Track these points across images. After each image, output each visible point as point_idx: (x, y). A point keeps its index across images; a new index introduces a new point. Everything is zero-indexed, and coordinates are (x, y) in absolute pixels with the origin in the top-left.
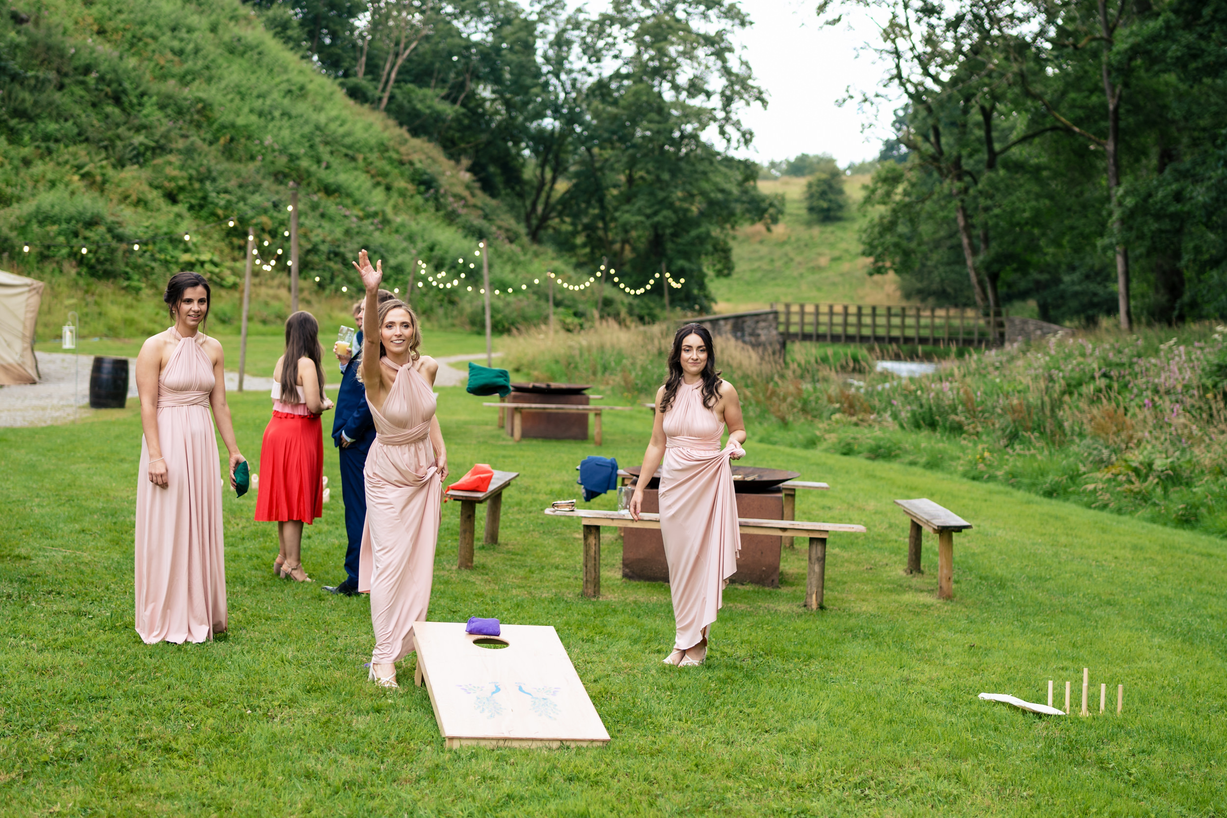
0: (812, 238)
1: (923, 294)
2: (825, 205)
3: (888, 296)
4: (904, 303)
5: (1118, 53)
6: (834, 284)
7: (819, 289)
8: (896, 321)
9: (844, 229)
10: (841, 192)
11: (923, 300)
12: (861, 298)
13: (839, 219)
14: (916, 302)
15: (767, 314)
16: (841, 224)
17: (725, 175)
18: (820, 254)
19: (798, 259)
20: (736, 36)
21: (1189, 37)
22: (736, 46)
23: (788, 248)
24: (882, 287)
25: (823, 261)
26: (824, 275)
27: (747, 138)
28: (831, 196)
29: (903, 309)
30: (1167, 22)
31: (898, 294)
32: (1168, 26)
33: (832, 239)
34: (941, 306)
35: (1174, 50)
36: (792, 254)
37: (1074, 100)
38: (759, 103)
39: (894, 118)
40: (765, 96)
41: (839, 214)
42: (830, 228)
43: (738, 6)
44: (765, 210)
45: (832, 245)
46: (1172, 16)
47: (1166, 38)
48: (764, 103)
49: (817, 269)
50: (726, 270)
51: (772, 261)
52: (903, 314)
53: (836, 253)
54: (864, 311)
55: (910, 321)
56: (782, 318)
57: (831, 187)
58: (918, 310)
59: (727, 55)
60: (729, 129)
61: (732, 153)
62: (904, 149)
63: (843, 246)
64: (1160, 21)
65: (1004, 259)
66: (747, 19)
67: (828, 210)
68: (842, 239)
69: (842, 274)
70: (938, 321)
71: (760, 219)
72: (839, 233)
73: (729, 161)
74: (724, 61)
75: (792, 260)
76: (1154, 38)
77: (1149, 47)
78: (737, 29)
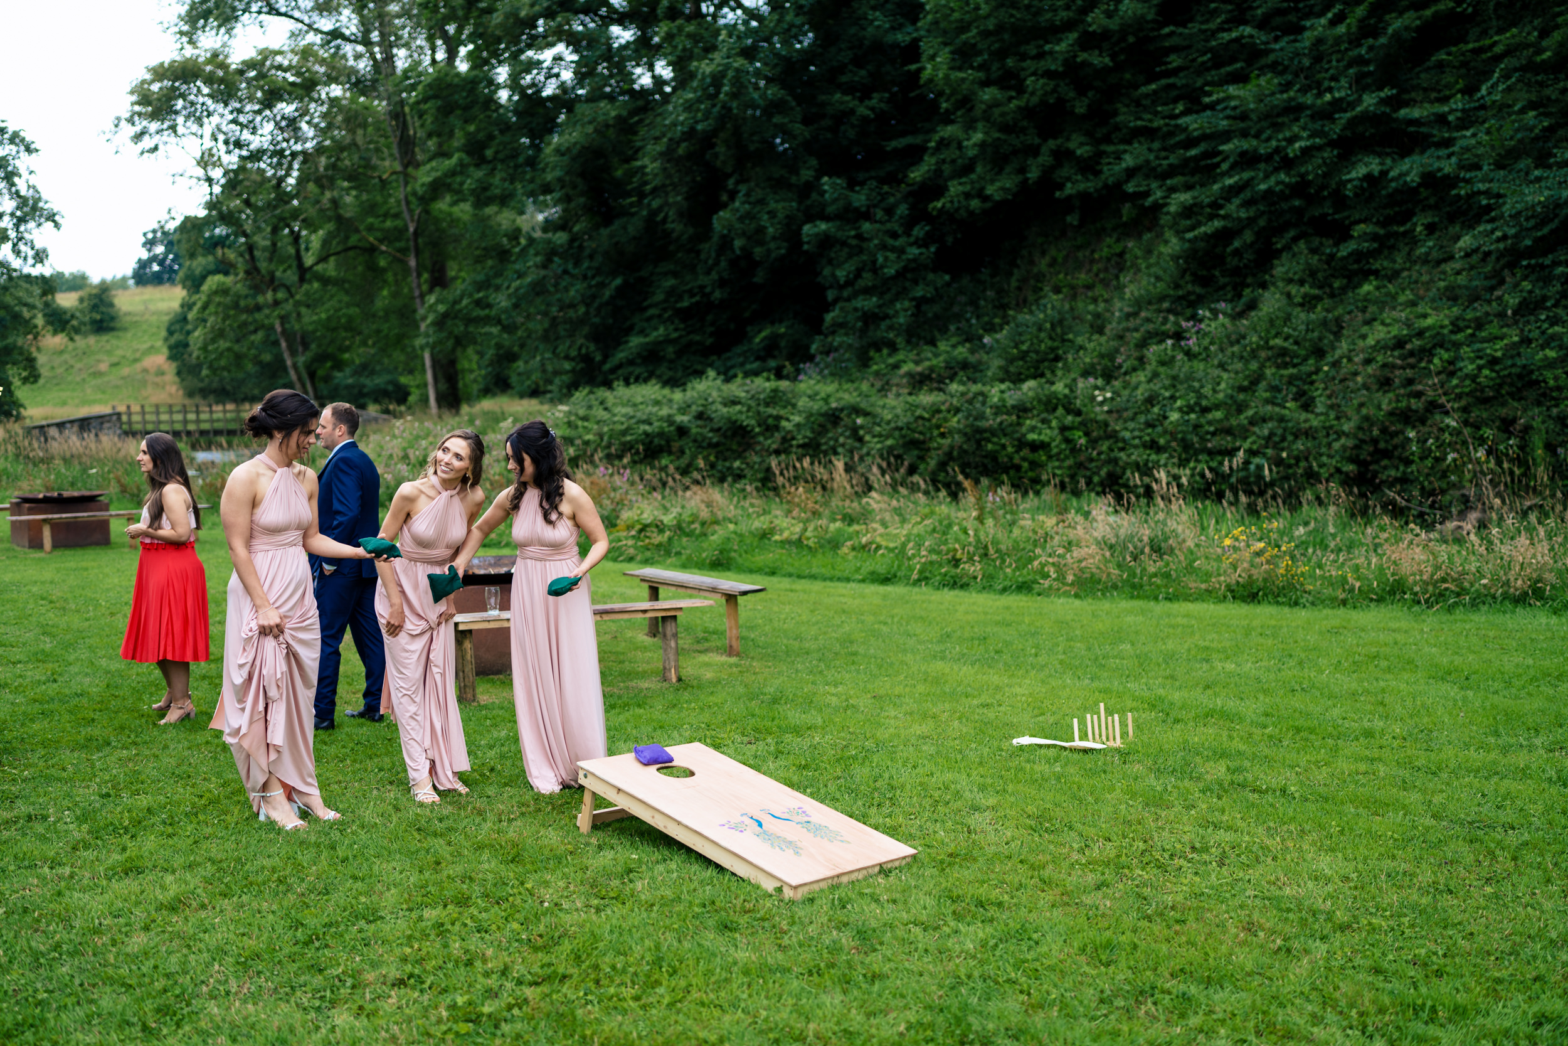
0: (89, 346)
1: (205, 392)
2: (98, 317)
3: (171, 395)
4: (187, 402)
5: (423, 185)
6: (117, 387)
7: (104, 392)
8: (178, 417)
9: (118, 337)
10: (112, 305)
11: (205, 397)
12: (146, 398)
13: (113, 329)
14: (198, 399)
15: (110, 415)
16: (115, 333)
17: (27, 290)
18: (99, 361)
19: (79, 365)
20: (22, 162)
21: (479, 174)
22: (23, 171)
23: (66, 356)
24: (163, 387)
25: (103, 367)
26: (106, 379)
27: (40, 256)
28: (104, 309)
29: (184, 406)
30: (461, 160)
31: (181, 392)
32: (461, 164)
33: (108, 347)
34: (217, 403)
35: (469, 184)
36: (72, 362)
37: (372, 224)
38: (50, 224)
39: (143, 240)
40: (57, 218)
41: (112, 325)
42: (105, 338)
43: (22, 134)
44: (67, 322)
45: (109, 353)
46: (464, 156)
47: (461, 173)
48: (57, 225)
49: (98, 374)
50: (32, 377)
51: (53, 368)
52: (184, 410)
53: (115, 360)
54: (147, 409)
55: (191, 416)
56: (124, 418)
57: (101, 300)
58: (197, 406)
59: (16, 180)
60: (22, 247)
61: (27, 270)
62: (156, 268)
63: (119, 353)
64: (454, 160)
65: (321, 358)
66: (33, 146)
67: (101, 321)
68: (118, 347)
69: (123, 378)
70: (215, 416)
71: (63, 330)
72: (114, 342)
73: (28, 277)
74: (13, 185)
75: (72, 367)
76: (453, 173)
77: (449, 180)
78: (23, 155)
